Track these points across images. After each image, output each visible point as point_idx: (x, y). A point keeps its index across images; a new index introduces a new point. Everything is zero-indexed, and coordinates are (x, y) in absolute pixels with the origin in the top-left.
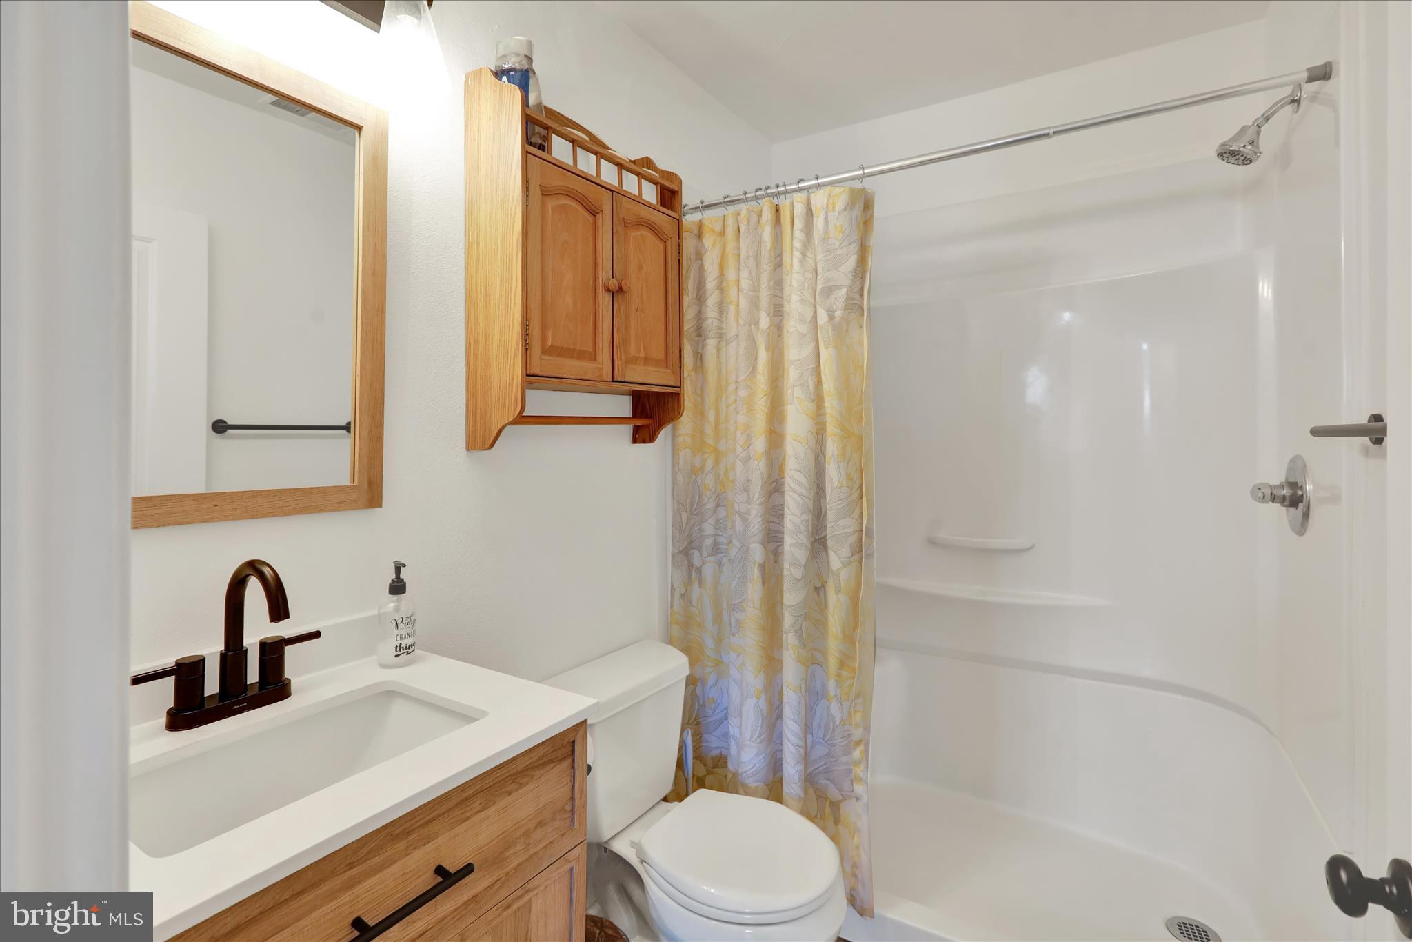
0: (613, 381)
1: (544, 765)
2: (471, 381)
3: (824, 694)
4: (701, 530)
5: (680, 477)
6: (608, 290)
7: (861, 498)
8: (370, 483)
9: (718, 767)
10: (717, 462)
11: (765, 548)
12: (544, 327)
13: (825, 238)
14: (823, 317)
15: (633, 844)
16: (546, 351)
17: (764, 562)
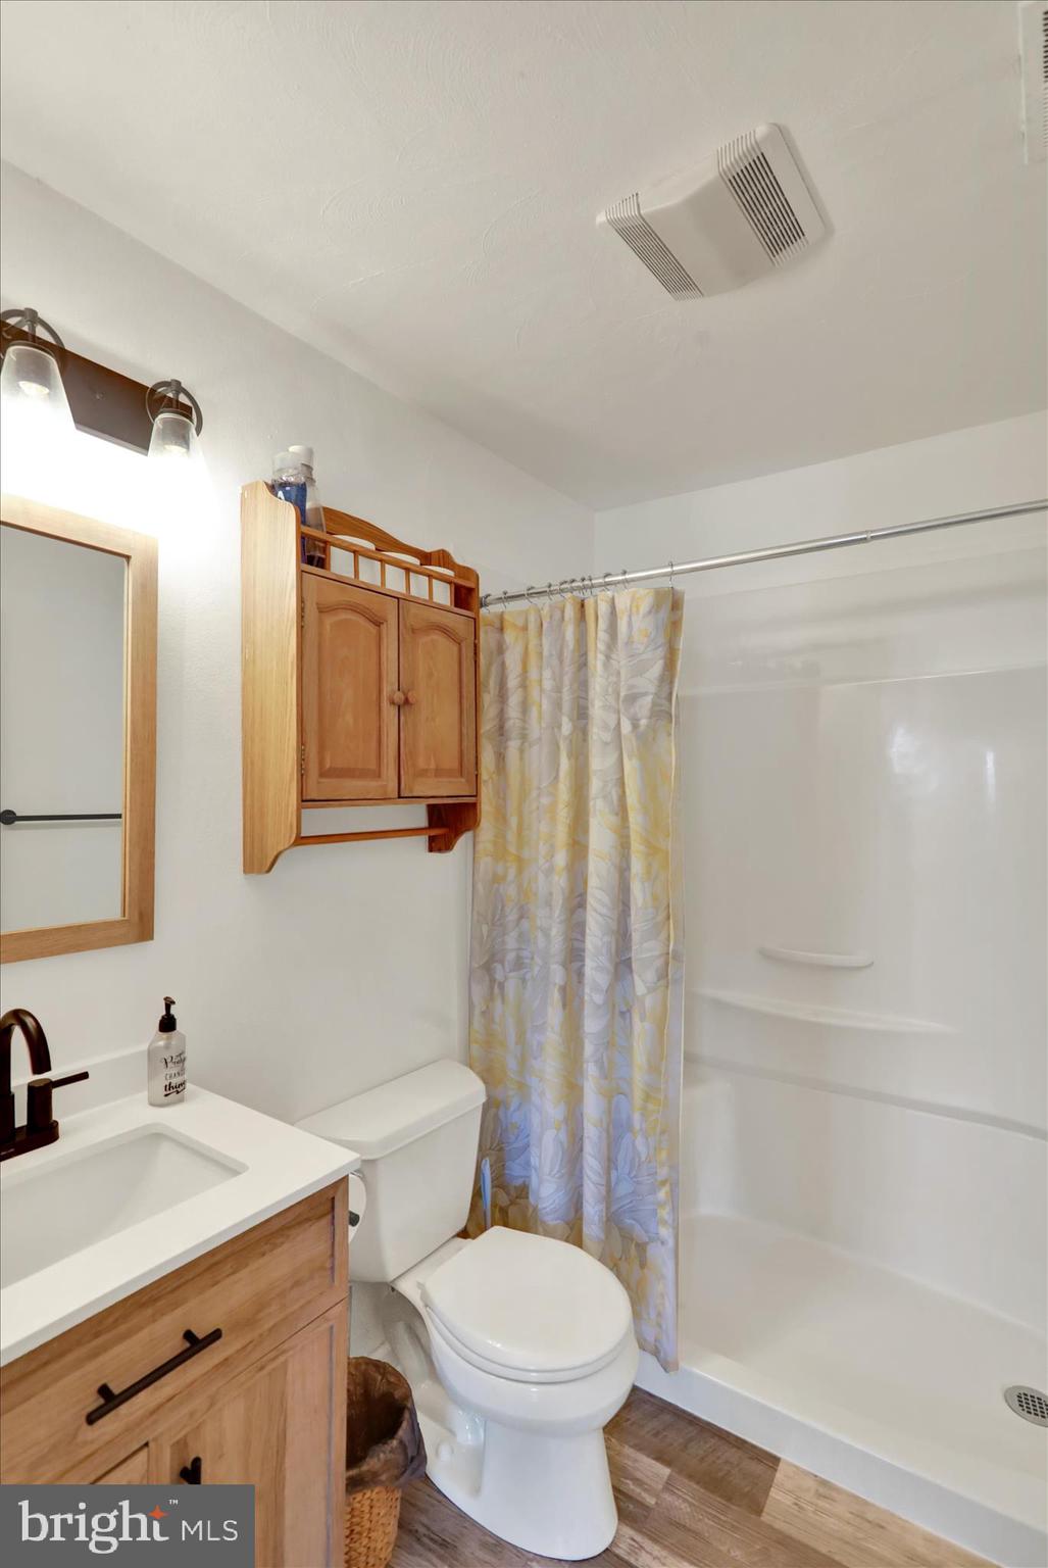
0: (400, 797)
1: (300, 1223)
2: (248, 802)
3: (629, 1127)
4: (503, 942)
5: (480, 887)
6: (392, 703)
7: (668, 918)
8: (141, 916)
9: (521, 1198)
10: (520, 871)
11: (566, 969)
12: (322, 749)
13: (629, 642)
14: (626, 727)
15: (420, 1286)
16: (323, 774)
17: (566, 983)
